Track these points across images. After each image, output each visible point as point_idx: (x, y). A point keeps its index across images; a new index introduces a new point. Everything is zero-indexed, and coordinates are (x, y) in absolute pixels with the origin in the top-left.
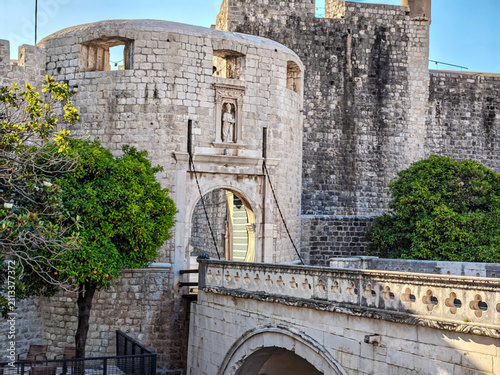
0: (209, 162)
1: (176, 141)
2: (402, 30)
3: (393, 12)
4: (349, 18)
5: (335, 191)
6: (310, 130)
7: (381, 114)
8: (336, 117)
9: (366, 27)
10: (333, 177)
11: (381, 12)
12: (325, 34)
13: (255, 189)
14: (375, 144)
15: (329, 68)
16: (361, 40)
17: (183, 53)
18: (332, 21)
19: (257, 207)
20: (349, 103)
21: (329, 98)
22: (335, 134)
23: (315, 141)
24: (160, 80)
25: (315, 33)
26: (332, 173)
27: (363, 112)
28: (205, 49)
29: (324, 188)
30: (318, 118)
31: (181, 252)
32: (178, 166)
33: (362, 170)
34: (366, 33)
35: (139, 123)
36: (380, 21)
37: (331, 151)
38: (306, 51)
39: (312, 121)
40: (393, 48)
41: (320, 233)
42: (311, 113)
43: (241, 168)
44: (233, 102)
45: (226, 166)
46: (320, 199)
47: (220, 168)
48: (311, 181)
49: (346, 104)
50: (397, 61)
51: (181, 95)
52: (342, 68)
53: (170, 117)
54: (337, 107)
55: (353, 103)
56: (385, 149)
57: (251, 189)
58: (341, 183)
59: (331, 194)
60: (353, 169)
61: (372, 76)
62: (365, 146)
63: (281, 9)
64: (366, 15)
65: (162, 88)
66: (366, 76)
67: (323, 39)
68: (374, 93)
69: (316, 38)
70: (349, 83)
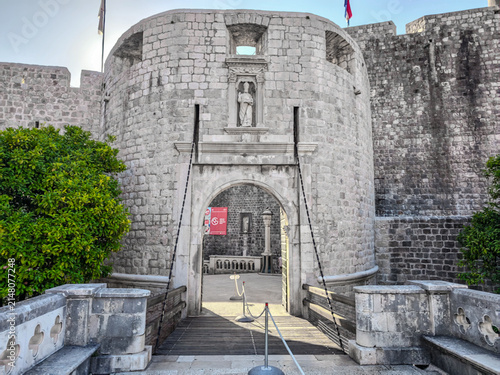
0: (221, 152)
1: (180, 129)
2: (493, 29)
3: (480, 14)
4: (430, 30)
5: (428, 195)
6: (396, 137)
7: (477, 113)
8: (423, 122)
9: (450, 34)
10: (424, 180)
11: (465, 17)
12: (405, 49)
13: (286, 183)
14: (472, 144)
15: (412, 79)
16: (445, 47)
17: (188, 32)
18: (411, 35)
19: (290, 204)
20: (437, 107)
21: (415, 106)
22: (425, 139)
23: (403, 147)
24: (164, 65)
25: (395, 49)
26: (425, 177)
27: (454, 115)
28: (215, 26)
29: (416, 192)
30: (405, 126)
31: (183, 263)
32: (181, 158)
33: (459, 172)
34: (451, 39)
35: (144, 115)
36: (465, 26)
37: (421, 156)
38: (387, 67)
39: (398, 129)
40: (483, 48)
41: (401, 237)
42: (396, 122)
43: (265, 157)
44: (251, 80)
45: (245, 155)
46: (413, 203)
47: (236, 159)
48: (401, 186)
49: (434, 109)
50: (489, 59)
51: (186, 78)
52: (427, 76)
53: (174, 103)
54: (424, 113)
55: (442, 107)
56: (484, 148)
57: (281, 182)
58: (435, 187)
59: (425, 197)
60: (448, 171)
61: (461, 78)
62: (459, 147)
63: (360, 36)
64: (449, 23)
65: (165, 73)
66: (454, 79)
67: (404, 53)
68: (465, 94)
69: (397, 54)
70: (435, 89)
